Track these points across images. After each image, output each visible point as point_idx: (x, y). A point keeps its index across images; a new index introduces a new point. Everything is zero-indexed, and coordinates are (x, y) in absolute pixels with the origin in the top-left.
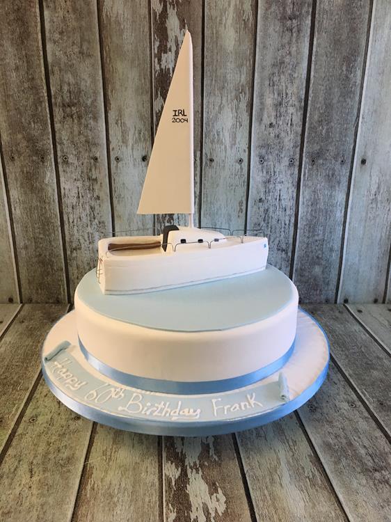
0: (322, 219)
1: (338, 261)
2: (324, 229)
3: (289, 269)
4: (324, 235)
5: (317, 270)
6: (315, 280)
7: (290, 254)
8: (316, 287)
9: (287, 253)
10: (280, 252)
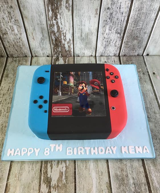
0: (143, 18)
1: (148, 38)
2: (143, 23)
3: (120, 42)
4: (142, 26)
5: (135, 42)
6: (133, 46)
7: (122, 35)
8: (134, 49)
9: (120, 35)
10: (117, 34)
